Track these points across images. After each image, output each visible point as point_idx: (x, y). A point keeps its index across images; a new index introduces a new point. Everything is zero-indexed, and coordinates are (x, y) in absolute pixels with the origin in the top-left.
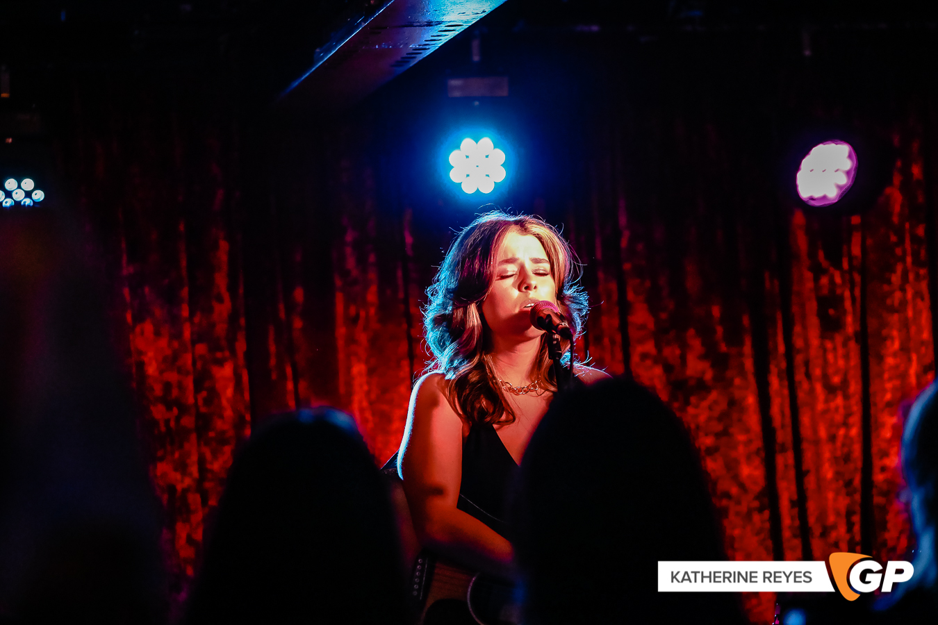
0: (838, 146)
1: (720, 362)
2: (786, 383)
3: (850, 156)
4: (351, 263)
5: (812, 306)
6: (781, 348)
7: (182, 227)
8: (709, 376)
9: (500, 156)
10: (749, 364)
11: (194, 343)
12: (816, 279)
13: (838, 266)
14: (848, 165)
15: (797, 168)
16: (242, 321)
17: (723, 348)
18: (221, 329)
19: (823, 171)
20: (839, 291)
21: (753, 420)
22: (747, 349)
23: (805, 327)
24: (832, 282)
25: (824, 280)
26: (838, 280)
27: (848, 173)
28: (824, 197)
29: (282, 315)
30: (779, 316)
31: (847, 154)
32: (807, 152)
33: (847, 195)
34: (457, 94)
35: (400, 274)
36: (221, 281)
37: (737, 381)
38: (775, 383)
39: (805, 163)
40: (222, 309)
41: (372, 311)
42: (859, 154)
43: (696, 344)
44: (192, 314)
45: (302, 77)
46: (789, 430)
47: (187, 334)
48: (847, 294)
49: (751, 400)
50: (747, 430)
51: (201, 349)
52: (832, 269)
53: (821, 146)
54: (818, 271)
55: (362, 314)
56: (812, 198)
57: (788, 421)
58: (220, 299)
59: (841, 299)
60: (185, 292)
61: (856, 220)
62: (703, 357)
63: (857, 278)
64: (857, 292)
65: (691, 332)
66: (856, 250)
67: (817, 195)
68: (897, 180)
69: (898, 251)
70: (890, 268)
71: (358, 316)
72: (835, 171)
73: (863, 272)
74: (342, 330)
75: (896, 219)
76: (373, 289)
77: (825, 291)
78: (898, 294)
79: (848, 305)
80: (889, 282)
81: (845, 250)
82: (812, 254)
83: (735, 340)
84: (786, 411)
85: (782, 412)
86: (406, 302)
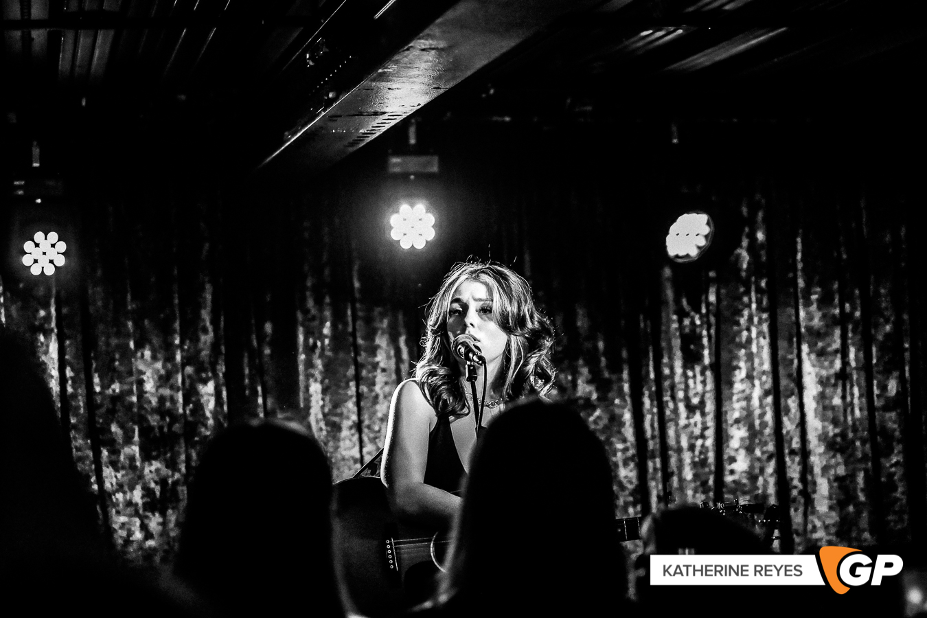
0: (699, 215)
1: (604, 387)
2: (655, 403)
3: (708, 224)
4: (310, 303)
5: (677, 343)
6: (652, 376)
7: (175, 272)
8: (594, 396)
9: (431, 219)
10: (626, 388)
11: (184, 365)
12: (680, 321)
13: (698, 311)
14: (706, 230)
15: (667, 233)
16: (223, 348)
17: (606, 375)
18: (205, 353)
19: (687, 235)
20: (698, 330)
21: (629, 432)
22: (625, 375)
23: (671, 358)
24: (693, 323)
25: (687, 322)
26: (698, 322)
27: (706, 237)
28: (688, 256)
29: (255, 343)
30: (650, 349)
31: (706, 222)
32: (674, 221)
33: (704, 252)
34: (397, 170)
35: (349, 312)
36: (206, 315)
37: (617, 401)
38: (647, 402)
39: (673, 229)
40: (207, 339)
41: (327, 341)
42: (714, 221)
43: (585, 371)
44: (182, 342)
45: (273, 154)
46: (658, 440)
47: (178, 357)
48: (705, 333)
49: (627, 416)
50: (624, 441)
51: (189, 370)
52: (692, 313)
53: (685, 215)
54: (682, 314)
55: (319, 344)
56: (677, 256)
57: (657, 433)
58: (205, 331)
59: (701, 337)
60: (177, 325)
61: (712, 274)
62: (589, 382)
63: (712, 319)
64: (713, 331)
65: (581, 362)
66: (712, 298)
67: (681, 254)
68: (745, 243)
69: (746, 299)
70: (739, 313)
71: (315, 345)
72: (697, 235)
73: (718, 315)
74: (303, 357)
75: (744, 274)
76: (328, 324)
77: (687, 330)
78: (745, 334)
79: (705, 341)
80: (738, 324)
81: (703, 297)
82: (677, 301)
83: (616, 368)
84: (656, 425)
85: (652, 426)
86: (354, 334)
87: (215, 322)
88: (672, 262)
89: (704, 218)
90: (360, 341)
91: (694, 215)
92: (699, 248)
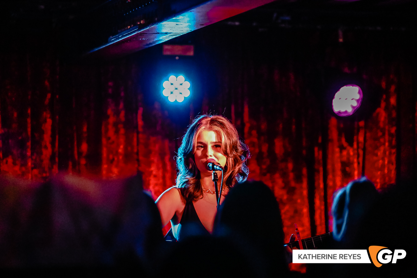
0: (354, 87)
1: (291, 191)
2: (323, 203)
3: (359, 93)
4: (111, 133)
5: (338, 166)
6: (322, 186)
7: (29, 111)
8: (285, 197)
10: (305, 192)
11: (32, 169)
12: (341, 152)
13: (351, 145)
14: (358, 97)
15: (333, 98)
16: (57, 160)
17: (293, 184)
18: (46, 163)
19: (346, 99)
20: (351, 159)
21: (306, 221)
22: (305, 184)
23: (334, 176)
24: (348, 154)
25: (345, 153)
26: (352, 153)
27: (358, 101)
28: (346, 112)
29: (76, 157)
30: (321, 169)
31: (358, 91)
32: (338, 90)
33: (358, 111)
34: (168, 53)
35: (135, 139)
36: (47, 138)
37: (299, 201)
38: (318, 202)
39: (337, 95)
40: (47, 153)
41: (121, 158)
42: (363, 91)
43: (280, 182)
44: (32, 154)
46: (324, 226)
47: (30, 164)
48: (355, 160)
49: (305, 210)
50: (303, 225)
51: (36, 171)
52: (349, 148)
53: (345, 87)
54: (342, 148)
55: (116, 159)
56: (339, 112)
57: (323, 221)
58: (46, 147)
59: (352, 163)
60: (29, 144)
61: (362, 124)
62: (283, 188)
63: (361, 152)
64: (361, 159)
65: (277, 175)
66: (361, 139)
67: (343, 110)
68: (383, 104)
69: (382, 140)
70: (377, 148)
71: (113, 159)
72: (352, 99)
73: (364, 149)
74: (105, 166)
75: (381, 125)
76: (122, 147)
77: (345, 159)
78: (381, 161)
79: (356, 165)
80: (376, 155)
81: (355, 137)
82: (339, 140)
83: (298, 179)
84: (323, 217)
85: (320, 217)
86: (137, 153)
87: (53, 143)
88: (339, 116)
89: (357, 89)
90: (141, 158)
91: (350, 87)
92: (353, 107)
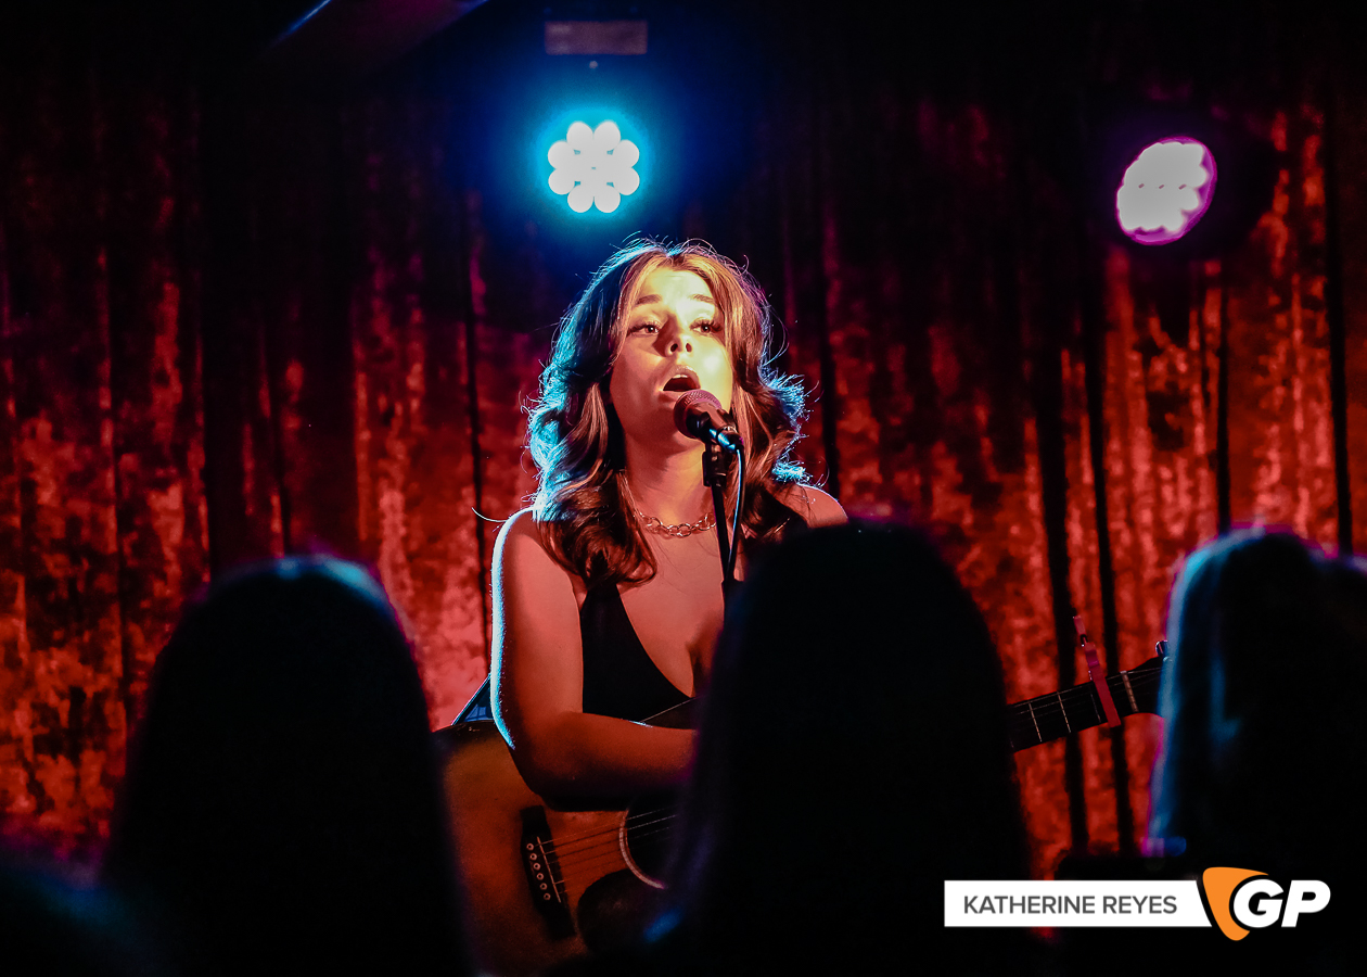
0: (1187, 145)
1: (985, 496)
2: (1094, 533)
3: (1205, 163)
4: (381, 326)
5: (1139, 410)
6: (1088, 478)
7: (102, 260)
8: (968, 520)
9: (631, 152)
10: (1034, 502)
11: (118, 451)
12: (1146, 364)
13: (1180, 340)
14: (1202, 177)
15: (1118, 183)
16: (200, 418)
17: (992, 475)
18: (163, 428)
19: (1160, 187)
20: (1183, 385)
21: (1040, 596)
22: (1032, 476)
23: (1127, 444)
24: (1172, 368)
25: (1159, 366)
26: (1182, 367)
27: (1201, 191)
28: (1161, 231)
29: (266, 408)
30: (1085, 422)
31: (1200, 160)
32: (1134, 157)
33: (1199, 226)
34: (561, 49)
35: (462, 343)
36: (165, 352)
37: (1015, 530)
38: (1076, 532)
39: (1132, 174)
40: (167, 396)
41: (415, 404)
42: (1219, 159)
43: (948, 467)
44: (116, 402)
46: (1098, 611)
47: (107, 437)
48: (1196, 389)
49: (1037, 560)
50: (1029, 612)
51: (128, 460)
52: (1171, 349)
53: (1157, 146)
54: (1149, 351)
55: (399, 409)
56: (1140, 231)
57: (1096, 596)
58: (163, 380)
59: (1186, 398)
60: (105, 368)
61: (1212, 268)
62: (958, 489)
63: (1213, 363)
64: (1213, 387)
65: (940, 448)
66: (1212, 318)
67: (1147, 227)
68: (1281, 204)
69: (1281, 320)
70: (1266, 349)
71: (390, 413)
72: (1181, 188)
73: (1223, 353)
74: (365, 436)
75: (1277, 268)
76: (417, 368)
77: (1160, 385)
78: (1279, 391)
79: (1197, 406)
80: (1265, 371)
81: (1193, 317)
82: (1140, 325)
83: (1011, 460)
84: (1095, 579)
85: (1087, 580)
86: (471, 390)
87: (184, 364)
88: (1132, 245)
89: (1196, 151)
90: (484, 404)
91: (1173, 147)
92: (1185, 213)
